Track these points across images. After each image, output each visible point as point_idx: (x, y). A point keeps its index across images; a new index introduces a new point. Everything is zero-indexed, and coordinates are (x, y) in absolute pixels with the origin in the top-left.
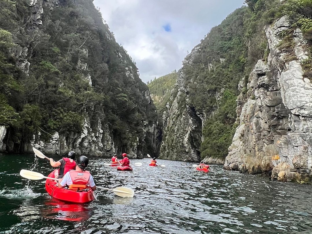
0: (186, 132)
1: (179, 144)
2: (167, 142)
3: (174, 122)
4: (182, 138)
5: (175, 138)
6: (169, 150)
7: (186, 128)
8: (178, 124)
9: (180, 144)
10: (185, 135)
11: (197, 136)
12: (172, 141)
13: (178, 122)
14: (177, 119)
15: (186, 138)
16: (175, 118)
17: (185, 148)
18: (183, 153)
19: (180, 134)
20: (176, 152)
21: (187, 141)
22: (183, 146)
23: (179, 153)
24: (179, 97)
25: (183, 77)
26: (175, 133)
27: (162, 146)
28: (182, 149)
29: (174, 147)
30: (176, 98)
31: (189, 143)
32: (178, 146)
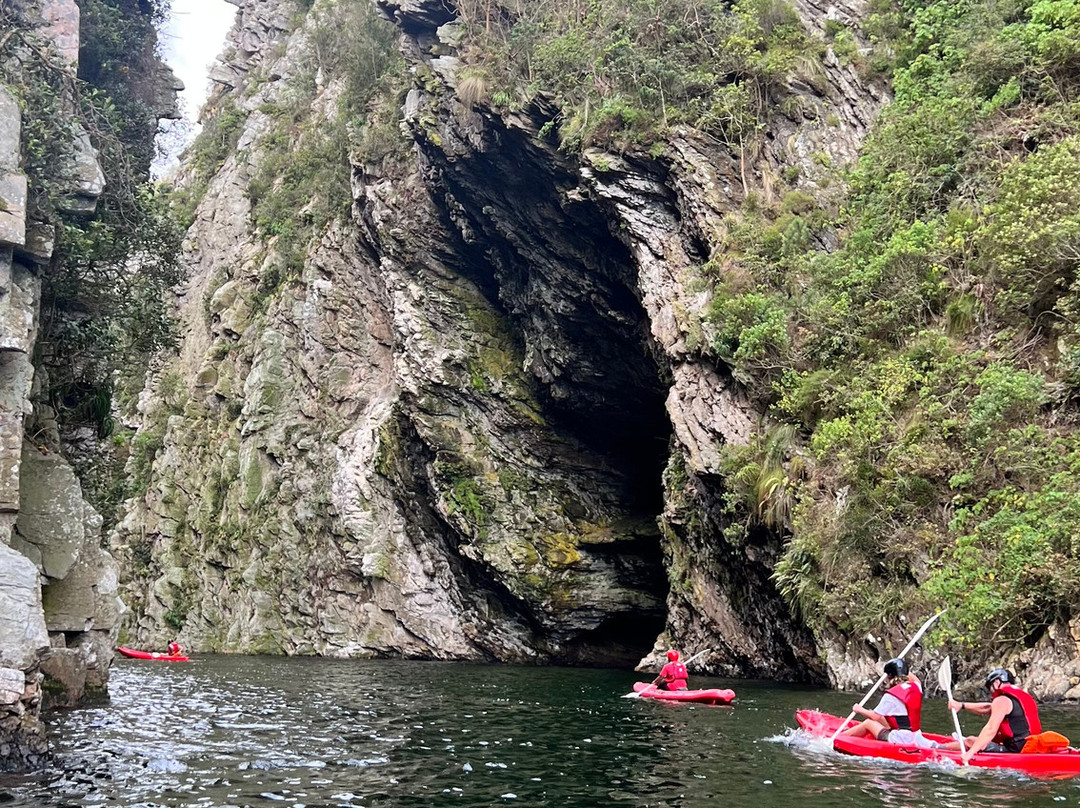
0: (347, 410)
1: (284, 511)
2: (167, 502)
3: (228, 333)
4: (310, 465)
5: (246, 463)
6: (185, 566)
7: (344, 376)
8: (269, 352)
9: (292, 512)
10: (345, 439)
11: (467, 437)
12: (221, 489)
13: (269, 332)
14: (257, 305)
15: (359, 457)
16: (239, 304)
17: (347, 546)
18: (334, 584)
19: (289, 432)
20: (262, 581)
21: (362, 481)
22: (326, 524)
23: (287, 591)
24: (257, 157)
25: (276, 23)
26: (249, 425)
27: (123, 539)
28: (317, 558)
29: (235, 544)
30: (231, 161)
31: (380, 502)
32: (275, 533)
